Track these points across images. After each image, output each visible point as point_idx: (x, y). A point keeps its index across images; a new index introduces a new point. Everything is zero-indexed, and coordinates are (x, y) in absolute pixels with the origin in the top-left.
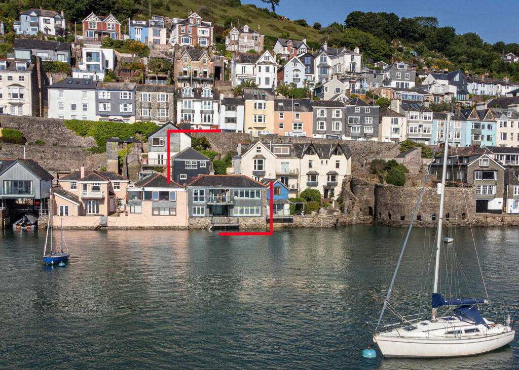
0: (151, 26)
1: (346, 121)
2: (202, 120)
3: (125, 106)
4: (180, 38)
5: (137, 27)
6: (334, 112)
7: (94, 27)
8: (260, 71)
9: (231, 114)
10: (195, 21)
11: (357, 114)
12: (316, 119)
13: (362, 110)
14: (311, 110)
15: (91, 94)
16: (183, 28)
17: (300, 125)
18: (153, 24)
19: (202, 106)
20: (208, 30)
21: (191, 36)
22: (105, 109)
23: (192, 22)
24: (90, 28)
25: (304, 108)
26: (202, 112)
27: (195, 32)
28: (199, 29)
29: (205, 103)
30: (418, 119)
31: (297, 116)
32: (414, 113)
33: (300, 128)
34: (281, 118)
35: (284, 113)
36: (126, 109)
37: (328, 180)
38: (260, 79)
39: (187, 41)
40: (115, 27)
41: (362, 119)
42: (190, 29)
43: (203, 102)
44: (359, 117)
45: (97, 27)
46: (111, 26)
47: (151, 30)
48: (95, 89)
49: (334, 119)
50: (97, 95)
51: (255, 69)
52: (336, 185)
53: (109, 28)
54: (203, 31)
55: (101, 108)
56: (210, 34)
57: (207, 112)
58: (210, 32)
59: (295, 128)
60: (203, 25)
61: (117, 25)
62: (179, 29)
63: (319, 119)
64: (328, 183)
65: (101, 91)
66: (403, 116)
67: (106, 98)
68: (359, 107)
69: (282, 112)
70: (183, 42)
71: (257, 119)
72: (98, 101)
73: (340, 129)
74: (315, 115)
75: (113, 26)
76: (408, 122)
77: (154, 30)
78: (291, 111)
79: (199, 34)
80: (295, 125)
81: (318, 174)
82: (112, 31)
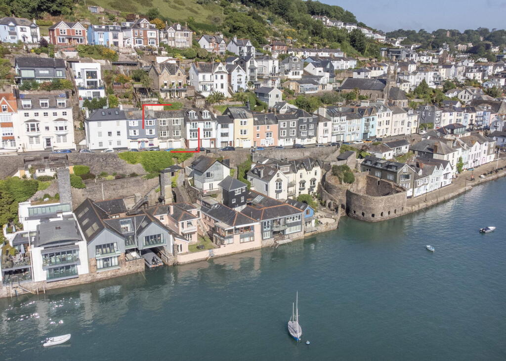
0: (111, 30)
1: (298, 128)
2: (204, 136)
3: (151, 131)
4: (134, 40)
5: (100, 32)
6: (291, 123)
7: (64, 33)
8: (216, 78)
9: (225, 130)
10: (145, 25)
11: (305, 123)
12: (280, 129)
13: (308, 120)
14: (277, 122)
15: (123, 123)
16: (136, 31)
17: (271, 134)
18: (112, 28)
19: (204, 126)
20: (155, 32)
21: (142, 38)
22: (135, 134)
23: (142, 26)
24: (61, 34)
25: (271, 121)
26: (204, 130)
27: (145, 35)
28: (148, 32)
29: (207, 124)
30: (338, 122)
31: (268, 127)
32: (336, 118)
33: (271, 136)
34: (258, 130)
35: (260, 126)
36: (151, 133)
37: (311, 184)
38: (216, 84)
39: (140, 42)
40: (81, 32)
41: (308, 127)
42: (142, 32)
43: (205, 122)
44: (306, 125)
45: (68, 33)
46: (78, 32)
47: (110, 34)
48: (126, 119)
49: (291, 128)
50: (128, 124)
51: (212, 77)
52: (314, 187)
53: (77, 34)
54: (151, 33)
55: (132, 133)
56: (157, 35)
57: (207, 130)
58: (157, 34)
59: (267, 136)
60: (151, 28)
61: (84, 31)
62: (134, 32)
63: (282, 129)
64: (311, 187)
65: (132, 121)
66: (330, 120)
67: (135, 126)
68: (306, 118)
69: (258, 126)
70: (137, 43)
71: (243, 132)
72: (129, 128)
73: (295, 135)
74: (279, 126)
75: (80, 31)
76: (333, 124)
77: (113, 34)
78: (265, 124)
79: (149, 36)
80: (268, 134)
81: (305, 182)
82: (81, 37)
